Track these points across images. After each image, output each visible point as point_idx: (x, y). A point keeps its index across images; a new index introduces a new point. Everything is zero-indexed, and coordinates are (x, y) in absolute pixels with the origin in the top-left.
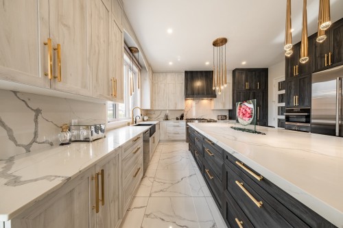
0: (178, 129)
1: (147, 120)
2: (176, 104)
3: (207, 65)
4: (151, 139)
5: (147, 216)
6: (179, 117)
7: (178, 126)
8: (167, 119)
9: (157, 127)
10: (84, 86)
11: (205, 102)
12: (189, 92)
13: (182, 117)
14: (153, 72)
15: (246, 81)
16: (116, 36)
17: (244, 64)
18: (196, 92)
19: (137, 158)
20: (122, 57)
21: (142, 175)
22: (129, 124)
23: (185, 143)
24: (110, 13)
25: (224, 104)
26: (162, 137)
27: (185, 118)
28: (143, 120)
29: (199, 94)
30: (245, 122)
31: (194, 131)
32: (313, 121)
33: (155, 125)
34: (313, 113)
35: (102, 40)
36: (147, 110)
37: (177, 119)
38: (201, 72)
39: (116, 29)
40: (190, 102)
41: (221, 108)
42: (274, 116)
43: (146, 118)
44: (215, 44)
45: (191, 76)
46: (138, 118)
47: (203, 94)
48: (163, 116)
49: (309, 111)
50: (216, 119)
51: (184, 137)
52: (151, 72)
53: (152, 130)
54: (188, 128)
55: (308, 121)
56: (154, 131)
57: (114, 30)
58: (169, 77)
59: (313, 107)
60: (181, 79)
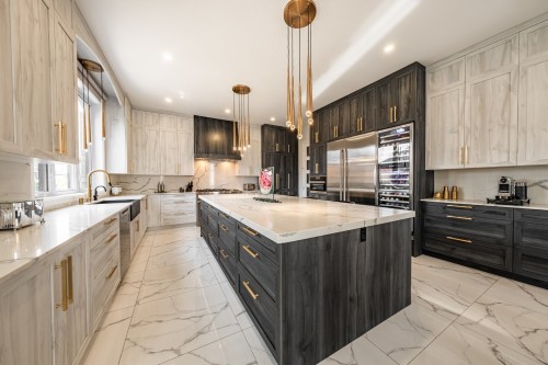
0: (182, 207)
1: (120, 194)
2: (179, 166)
3: (227, 113)
4: (132, 225)
5: (134, 326)
6: (184, 186)
7: (183, 202)
8: (161, 190)
9: (142, 205)
10: (9, 137)
11: (226, 165)
12: (201, 149)
13: (190, 188)
14: (132, 108)
15: (277, 141)
16: (61, 48)
17: (273, 120)
18: (212, 149)
19: (110, 251)
20: (74, 84)
21: (119, 280)
22: (81, 201)
23: (195, 227)
24: (51, 10)
25: (251, 170)
26: (153, 222)
27: (194, 188)
28: (111, 194)
29: (216, 153)
30: (265, 191)
31: (208, 205)
32: (328, 189)
33: (139, 201)
34: (329, 182)
35: (37, 58)
36: (119, 176)
37: (181, 190)
38: (220, 121)
39: (62, 37)
40: (203, 164)
41: (248, 174)
42: (303, 185)
43: (116, 190)
44: (237, 90)
45: (203, 124)
46: (101, 190)
47: (223, 153)
48: (153, 185)
49: (325, 179)
50: (241, 189)
51: (193, 218)
52: (127, 108)
53: (134, 211)
54: (200, 204)
55: (325, 189)
56: (138, 212)
57: (59, 38)
58: (165, 120)
59: (329, 175)
60: (189, 127)
